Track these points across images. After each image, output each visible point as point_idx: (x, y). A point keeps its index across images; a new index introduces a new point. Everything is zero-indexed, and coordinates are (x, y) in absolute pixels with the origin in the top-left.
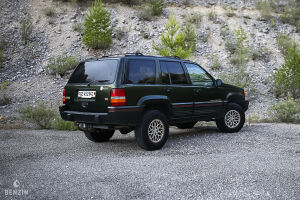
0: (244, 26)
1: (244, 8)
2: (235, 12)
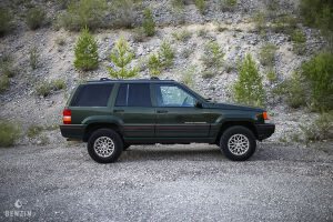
2: (228, 27)
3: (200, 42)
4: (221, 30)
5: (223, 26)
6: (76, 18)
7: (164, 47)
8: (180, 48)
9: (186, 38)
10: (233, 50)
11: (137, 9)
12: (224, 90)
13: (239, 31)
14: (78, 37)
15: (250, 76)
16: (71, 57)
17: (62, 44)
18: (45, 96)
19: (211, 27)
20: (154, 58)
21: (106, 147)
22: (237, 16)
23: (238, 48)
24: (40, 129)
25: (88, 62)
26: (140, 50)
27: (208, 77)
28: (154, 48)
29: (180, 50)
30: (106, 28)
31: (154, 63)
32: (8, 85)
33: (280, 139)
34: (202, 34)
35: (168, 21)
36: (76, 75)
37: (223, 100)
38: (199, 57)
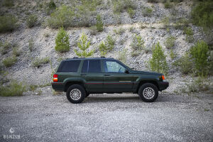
0: (149, 34)
1: (154, 23)
2: (147, 26)
3: (130, 35)
4: (143, 28)
5: (144, 25)
6: (55, 21)
7: (109, 38)
8: (118, 39)
9: (121, 33)
10: (150, 40)
11: (92, 15)
12: (144, 63)
13: (154, 28)
14: (57, 32)
15: (159, 55)
16: (53, 44)
17: (47, 36)
18: (38, 67)
19: (137, 26)
20: (102, 45)
21: (76, 95)
22: (153, 19)
23: (153, 39)
24: (36, 87)
25: (63, 47)
26: (94, 40)
27: (134, 56)
28: (102, 39)
29: (118, 40)
30: (74, 27)
31: (103, 48)
32: (16, 61)
33: (175, 92)
34: (131, 30)
35: (111, 22)
36: (56, 55)
37: (143, 69)
38: (129, 44)
